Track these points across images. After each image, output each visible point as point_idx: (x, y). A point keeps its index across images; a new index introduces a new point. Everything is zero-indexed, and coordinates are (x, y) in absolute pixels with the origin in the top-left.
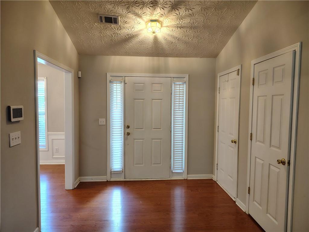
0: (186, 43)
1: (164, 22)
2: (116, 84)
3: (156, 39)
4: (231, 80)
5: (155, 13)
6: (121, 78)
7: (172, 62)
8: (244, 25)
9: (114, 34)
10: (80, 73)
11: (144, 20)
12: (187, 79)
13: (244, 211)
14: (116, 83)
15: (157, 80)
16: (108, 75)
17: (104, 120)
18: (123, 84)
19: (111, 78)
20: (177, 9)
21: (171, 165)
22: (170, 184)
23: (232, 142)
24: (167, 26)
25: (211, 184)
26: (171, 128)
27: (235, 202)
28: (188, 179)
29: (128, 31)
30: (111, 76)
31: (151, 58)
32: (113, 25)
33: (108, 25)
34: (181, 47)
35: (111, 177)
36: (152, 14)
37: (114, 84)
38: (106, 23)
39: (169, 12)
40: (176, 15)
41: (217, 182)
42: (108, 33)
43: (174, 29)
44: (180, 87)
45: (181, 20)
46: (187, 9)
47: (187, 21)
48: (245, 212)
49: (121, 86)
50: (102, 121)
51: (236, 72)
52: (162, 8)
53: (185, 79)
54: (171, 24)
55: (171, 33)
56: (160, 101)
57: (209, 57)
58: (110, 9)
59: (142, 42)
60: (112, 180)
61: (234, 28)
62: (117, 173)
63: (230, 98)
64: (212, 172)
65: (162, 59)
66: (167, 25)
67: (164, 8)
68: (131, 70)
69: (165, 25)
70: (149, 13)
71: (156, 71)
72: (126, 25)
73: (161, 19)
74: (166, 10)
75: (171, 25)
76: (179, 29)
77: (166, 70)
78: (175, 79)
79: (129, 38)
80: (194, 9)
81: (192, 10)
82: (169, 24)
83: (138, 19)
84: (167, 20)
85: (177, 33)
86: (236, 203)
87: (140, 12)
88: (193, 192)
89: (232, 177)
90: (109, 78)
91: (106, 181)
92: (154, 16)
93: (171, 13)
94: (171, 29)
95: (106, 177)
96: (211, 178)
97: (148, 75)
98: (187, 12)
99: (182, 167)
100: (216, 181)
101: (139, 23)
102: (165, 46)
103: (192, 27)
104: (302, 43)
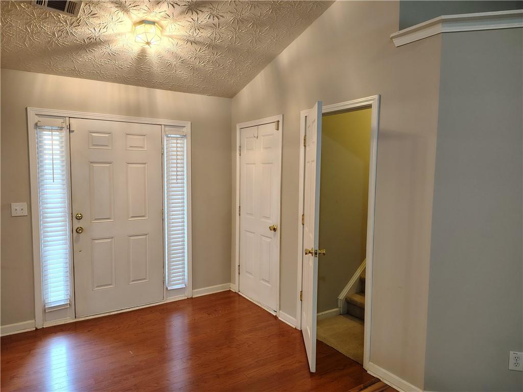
0: (194, 69)
1: (167, 29)
2: (51, 133)
3: (142, 55)
4: (263, 136)
5: (157, 10)
6: (61, 120)
7: (162, 97)
9: (60, 33)
11: (130, 17)
12: (187, 130)
13: (294, 327)
14: (51, 130)
15: (136, 128)
16: (31, 112)
17: (25, 205)
18: (65, 133)
19: (37, 119)
20: (196, 12)
21: (164, 277)
23: (271, 230)
24: (171, 37)
25: (229, 299)
26: (163, 213)
27: (276, 317)
28: (193, 297)
29: (93, 31)
30: (36, 115)
31: (123, 86)
32: (63, 16)
33: (53, 12)
34: (183, 73)
35: (44, 320)
36: (149, 11)
37: (44, 132)
38: (48, 8)
39: (182, 13)
40: (191, 20)
41: (239, 293)
42: (48, 28)
43: (180, 42)
44: (177, 143)
45: (197, 31)
46: (212, 16)
47: (205, 34)
48: (296, 329)
49: (61, 138)
50: (19, 208)
51: (274, 125)
52: (172, 5)
53: (184, 130)
54: (178, 33)
55: (174, 49)
56: (143, 166)
59: (113, 56)
60: (47, 325)
62: (58, 310)
63: (263, 164)
64: (228, 278)
65: (144, 90)
66: (170, 34)
67: (175, 5)
68: (83, 106)
69: (167, 33)
70: (146, 9)
71: (134, 111)
72: (93, 21)
73: (164, 23)
74: (178, 9)
75: (178, 36)
76: (189, 44)
77: (152, 112)
78: (167, 129)
79: (92, 44)
80: (223, 17)
81: (219, 19)
82: (175, 33)
83: (121, 14)
84: (173, 26)
85: (186, 51)
86: (279, 318)
88: (211, 315)
89: (268, 282)
90: (32, 119)
91: (34, 329)
92: (152, 14)
93: (183, 16)
94: (175, 41)
95: (33, 321)
96: (229, 289)
97: (117, 117)
98: (211, 21)
99: (183, 279)
100: (237, 291)
101: (119, 20)
102: (156, 68)
103: (212, 46)
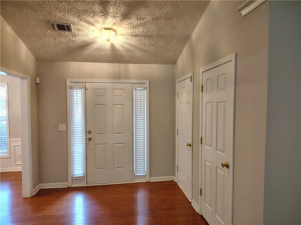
0: (143, 51)
1: (118, 31)
2: (76, 90)
3: (113, 46)
4: (187, 86)
5: (107, 21)
6: (82, 84)
7: (132, 67)
8: (194, 35)
9: (70, 41)
10: (38, 79)
11: (96, 27)
12: (147, 85)
13: (198, 212)
14: (76, 89)
15: (118, 86)
16: (68, 81)
17: (65, 126)
18: (83, 90)
19: (71, 84)
20: (128, 18)
21: (133, 168)
22: (133, 187)
23: (188, 146)
24: (122, 35)
25: (172, 186)
26: (133, 132)
27: (191, 203)
28: (150, 181)
29: (83, 38)
30: (70, 82)
31: (111, 64)
32: (67, 33)
33: (62, 32)
34: (138, 54)
35: (73, 183)
36: (104, 23)
38: (59, 30)
39: (121, 21)
40: (128, 24)
41: (178, 183)
42: (63, 40)
43: (129, 37)
44: (141, 93)
45: (135, 29)
46: (138, 19)
47: (140, 30)
48: (198, 213)
49: (82, 93)
50: (62, 127)
51: (189, 79)
52: (114, 17)
53: (145, 85)
54: (126, 32)
55: (128, 41)
56: (122, 106)
57: (168, 64)
58: (61, 17)
59: (100, 49)
60: (74, 186)
61: (187, 38)
62: (78, 179)
64: (174, 174)
65: (122, 65)
66: (121, 33)
67: (115, 17)
68: (92, 76)
69: (119, 33)
70: (102, 22)
71: (117, 77)
72: (80, 33)
73: (115, 27)
74: (118, 19)
75: (126, 33)
76: (134, 37)
77: (127, 76)
78: (135, 85)
79: (86, 45)
80: (145, 18)
81: (143, 20)
82: (123, 32)
83: (92, 27)
84: (120, 29)
85: (133, 41)
86: (192, 204)
87: (92, 20)
88: (152, 194)
89: (188, 179)
90: (69, 84)
91: (67, 187)
92: (106, 24)
93: (123, 22)
94: (126, 37)
95: (67, 183)
96: (173, 180)
97: (108, 81)
98: (139, 21)
99: (144, 170)
100: (177, 182)
101: (92, 30)
102: (123, 53)
103: (146, 36)
104: (236, 53)
